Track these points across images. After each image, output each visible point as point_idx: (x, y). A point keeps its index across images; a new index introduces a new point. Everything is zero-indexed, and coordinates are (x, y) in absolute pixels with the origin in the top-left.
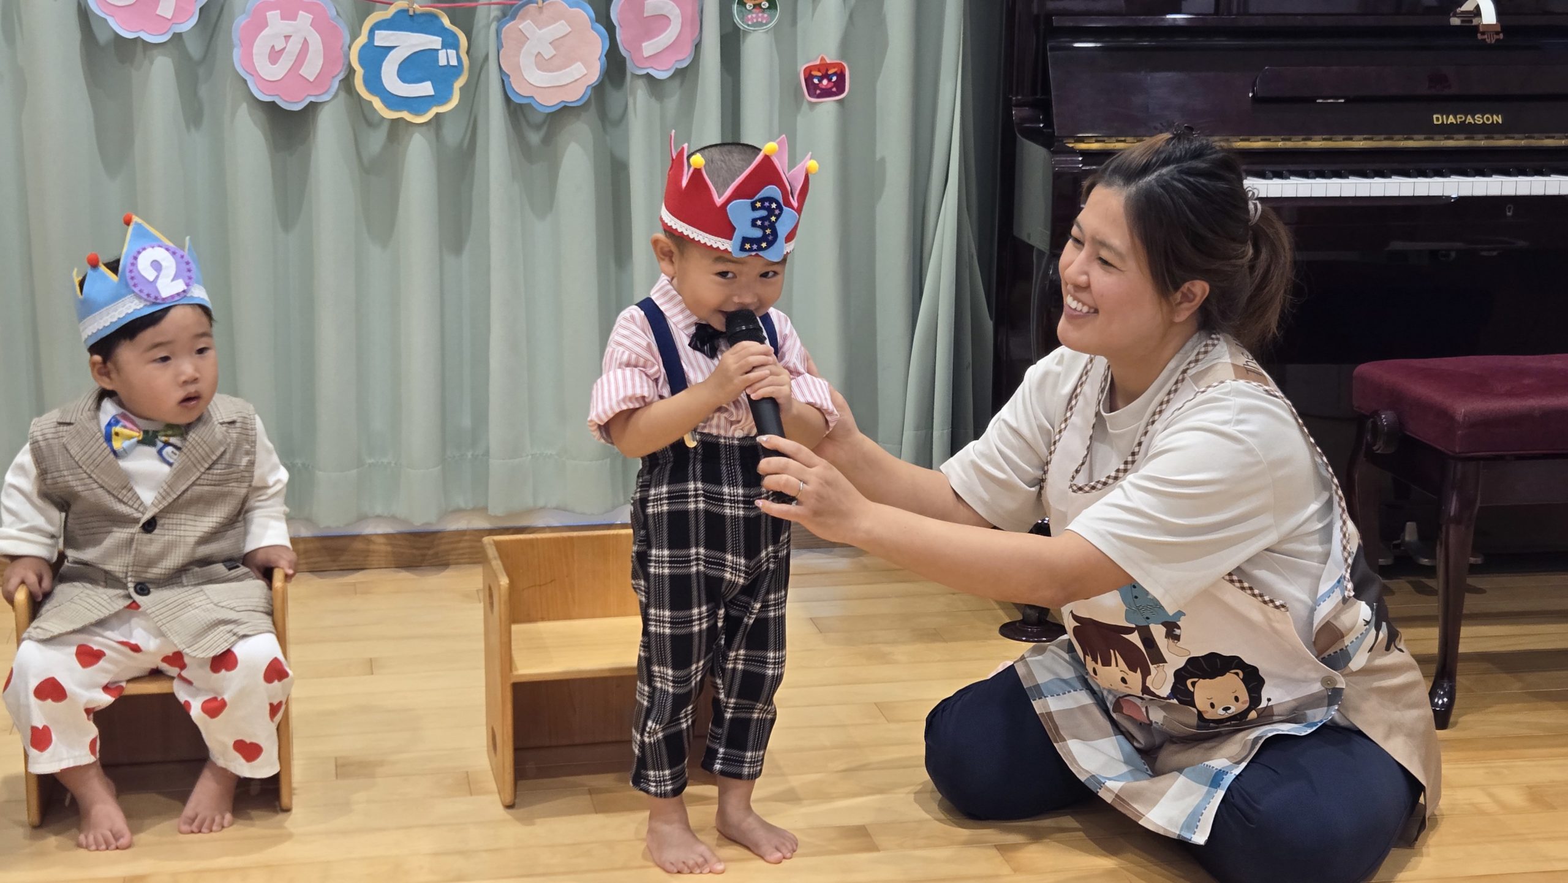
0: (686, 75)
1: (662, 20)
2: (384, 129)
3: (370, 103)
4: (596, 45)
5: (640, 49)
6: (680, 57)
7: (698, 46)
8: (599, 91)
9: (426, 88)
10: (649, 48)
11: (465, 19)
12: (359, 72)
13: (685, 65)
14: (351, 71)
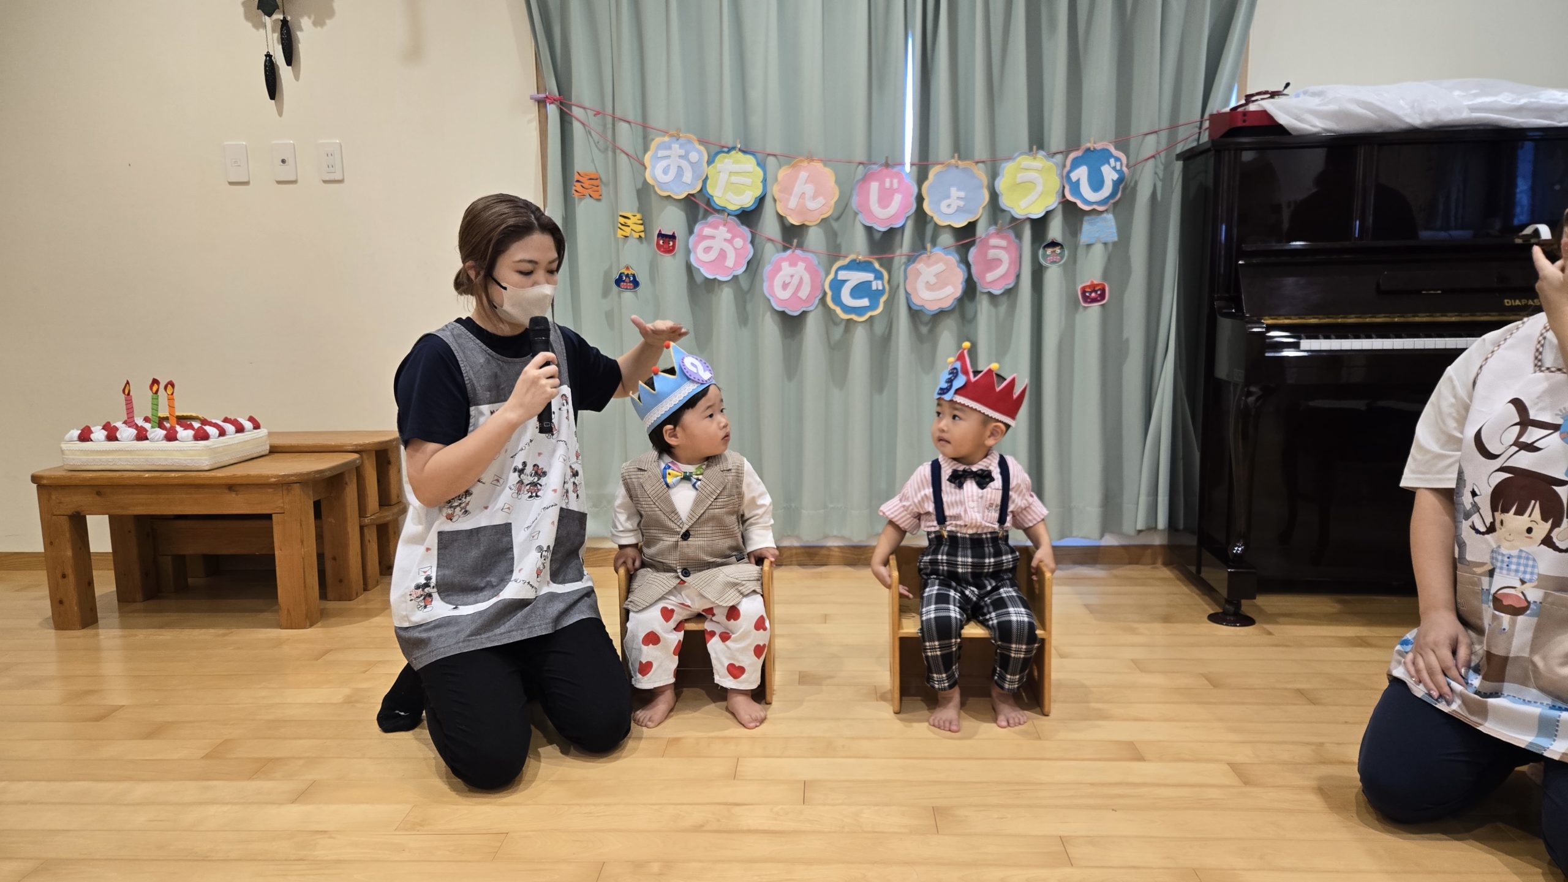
0: (1011, 293)
1: (998, 261)
2: (843, 324)
3: (834, 311)
4: (960, 275)
5: (984, 277)
6: (1008, 282)
7: (1018, 276)
8: (961, 301)
9: (865, 302)
10: (990, 277)
11: (888, 265)
12: (829, 294)
13: (1010, 286)
14: (825, 294)
